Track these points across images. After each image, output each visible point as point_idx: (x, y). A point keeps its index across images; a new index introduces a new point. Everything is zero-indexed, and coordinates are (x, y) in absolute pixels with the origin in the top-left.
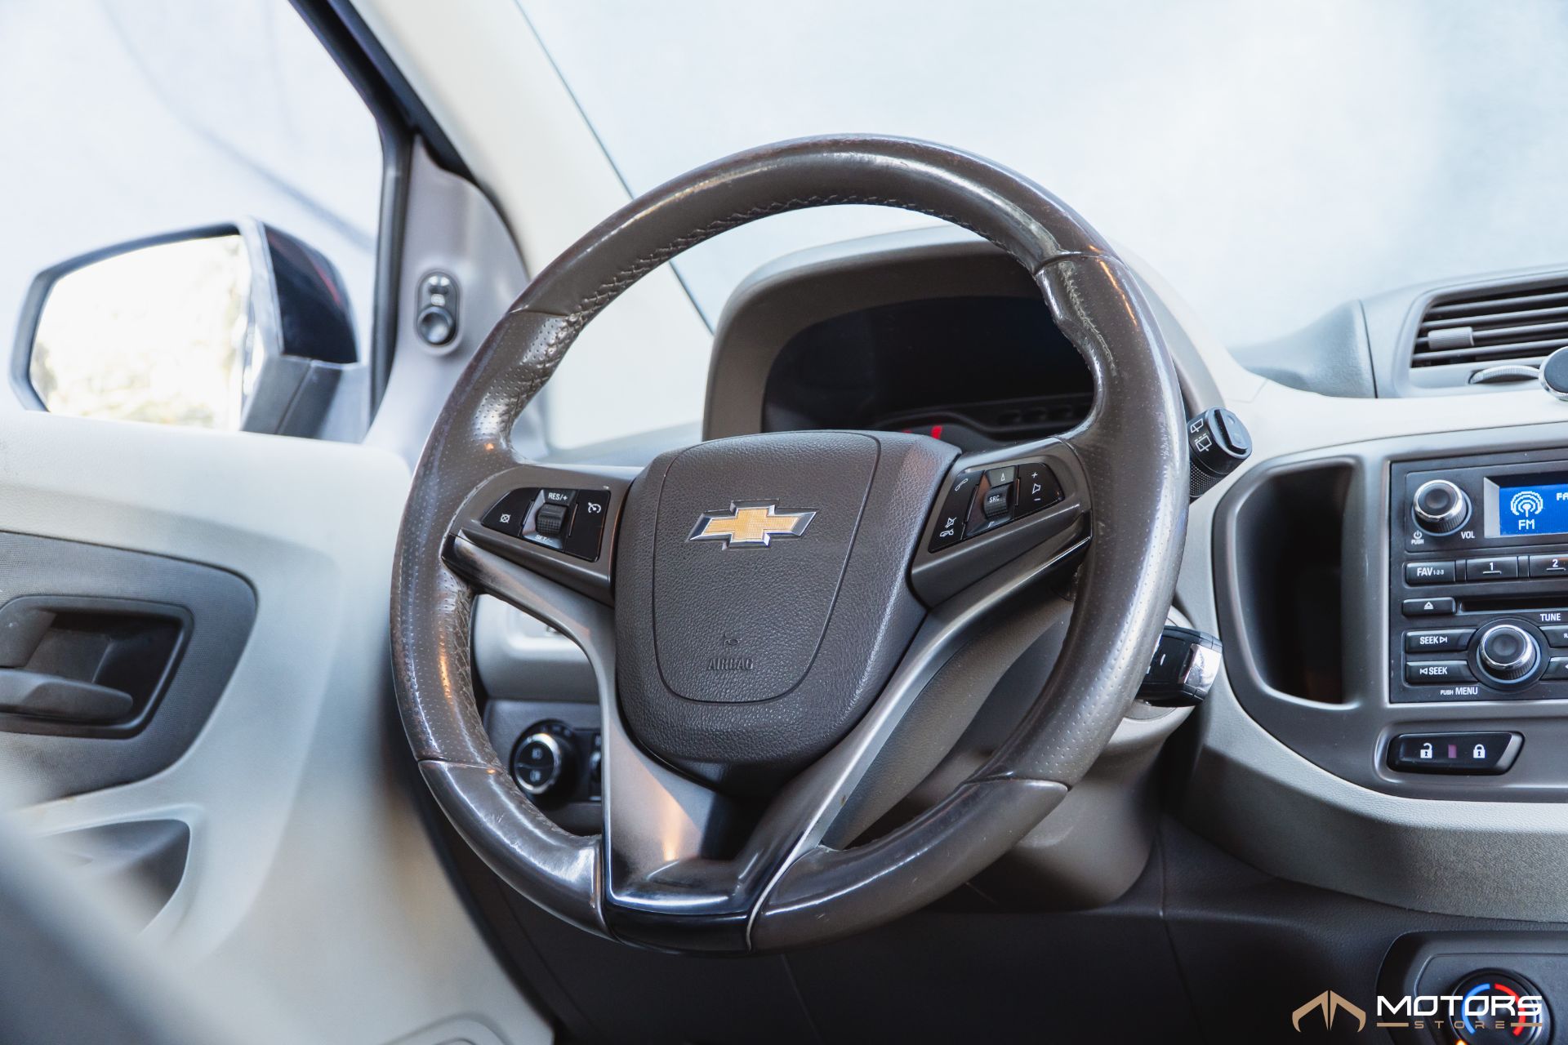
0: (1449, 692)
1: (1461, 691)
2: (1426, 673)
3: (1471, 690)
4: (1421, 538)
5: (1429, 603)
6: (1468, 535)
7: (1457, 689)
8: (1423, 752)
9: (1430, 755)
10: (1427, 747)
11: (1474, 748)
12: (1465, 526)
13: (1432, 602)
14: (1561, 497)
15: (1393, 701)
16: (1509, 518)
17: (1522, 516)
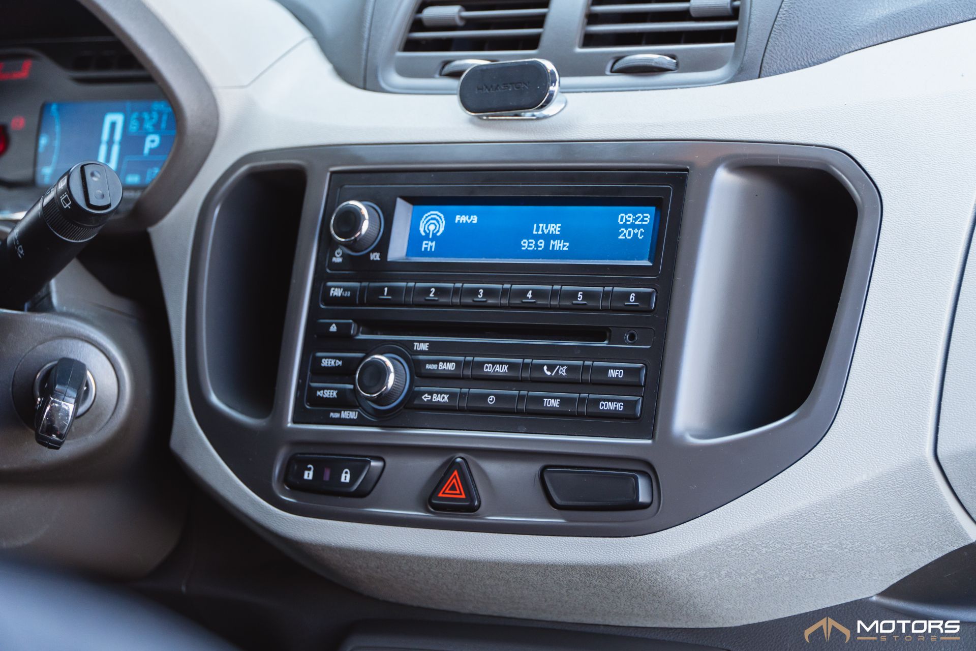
0: (336, 415)
1: (345, 415)
2: (321, 395)
3: (353, 415)
4: (340, 257)
5: (334, 325)
6: (375, 256)
7: (343, 412)
8: (306, 473)
9: (311, 477)
10: (309, 469)
11: (342, 473)
12: (375, 247)
13: (337, 324)
14: (461, 219)
15: (295, 421)
16: (415, 239)
17: (427, 237)
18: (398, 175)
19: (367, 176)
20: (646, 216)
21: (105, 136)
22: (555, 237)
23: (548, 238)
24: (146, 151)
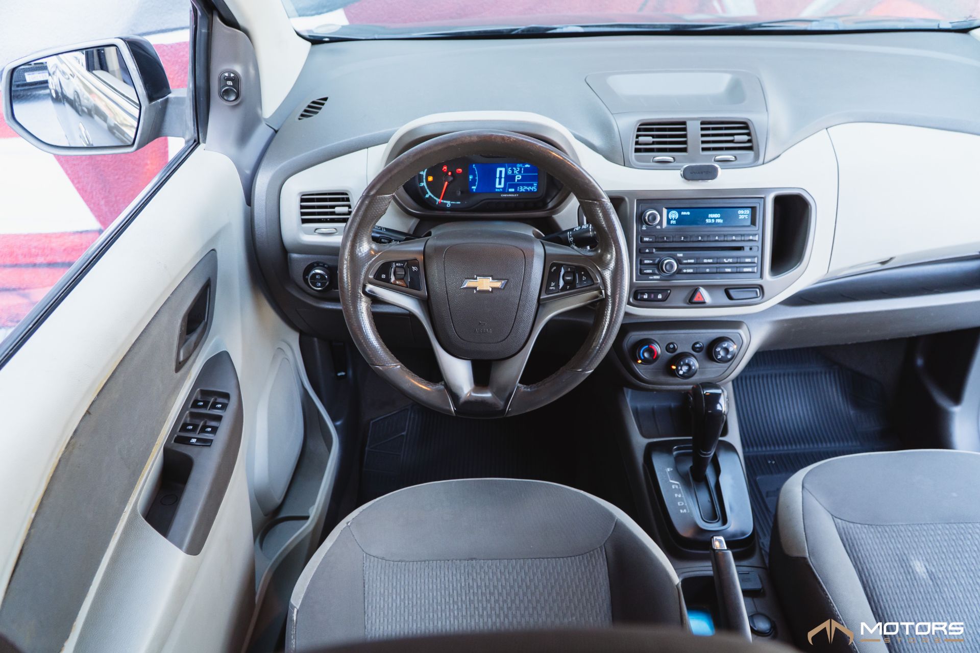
0: (651, 278)
2: (645, 272)
3: (658, 277)
4: (645, 227)
5: (647, 250)
6: (658, 227)
7: (654, 277)
9: (647, 297)
10: (646, 295)
11: (658, 295)
12: (658, 224)
14: (683, 213)
15: (636, 280)
16: (669, 221)
17: (672, 219)
18: (662, 201)
19: (650, 201)
20: (748, 211)
21: (498, 175)
22: (717, 218)
23: (715, 219)
24: (516, 181)
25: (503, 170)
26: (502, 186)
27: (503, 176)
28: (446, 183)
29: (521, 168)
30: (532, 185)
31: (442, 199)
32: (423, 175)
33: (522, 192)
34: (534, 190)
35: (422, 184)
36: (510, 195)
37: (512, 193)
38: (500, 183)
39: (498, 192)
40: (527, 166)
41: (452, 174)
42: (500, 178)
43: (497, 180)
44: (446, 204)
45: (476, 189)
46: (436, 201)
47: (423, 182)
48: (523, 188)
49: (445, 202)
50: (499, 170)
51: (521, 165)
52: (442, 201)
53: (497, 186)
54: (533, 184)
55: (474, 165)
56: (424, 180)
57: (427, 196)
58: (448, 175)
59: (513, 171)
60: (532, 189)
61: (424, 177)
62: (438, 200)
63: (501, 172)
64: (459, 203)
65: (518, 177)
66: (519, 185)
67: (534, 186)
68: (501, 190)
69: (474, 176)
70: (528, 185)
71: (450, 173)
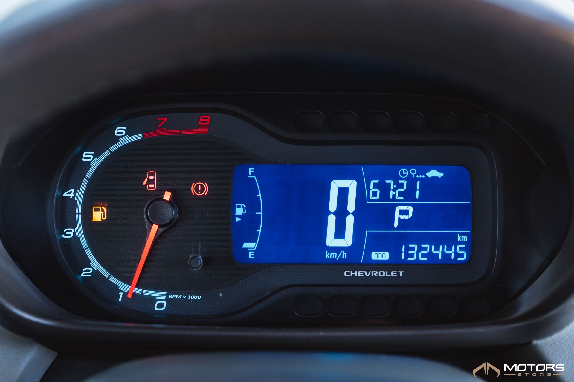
24: (396, 224)
25: (352, 185)
26: (348, 241)
27: (351, 206)
28: (155, 227)
29: (411, 182)
30: (451, 241)
31: (137, 286)
32: (73, 201)
33: (417, 263)
34: (457, 255)
35: (70, 233)
36: (374, 274)
37: (380, 265)
38: (340, 233)
39: (332, 262)
40: (433, 173)
41: (172, 197)
42: (342, 213)
43: (332, 220)
44: (153, 300)
45: (256, 252)
46: (116, 290)
47: (74, 226)
48: (420, 249)
49: (148, 293)
50: (335, 185)
51: (413, 172)
52: (138, 291)
53: (331, 241)
54: (455, 236)
55: (251, 170)
56: (79, 219)
57: (86, 273)
58: (162, 199)
59: (385, 189)
60: (452, 252)
61: (79, 209)
62: (124, 287)
63: (343, 193)
64: (198, 297)
65: (402, 212)
66: (406, 239)
67: (457, 243)
68: (344, 255)
69: (252, 206)
70: (437, 241)
71: (167, 196)
